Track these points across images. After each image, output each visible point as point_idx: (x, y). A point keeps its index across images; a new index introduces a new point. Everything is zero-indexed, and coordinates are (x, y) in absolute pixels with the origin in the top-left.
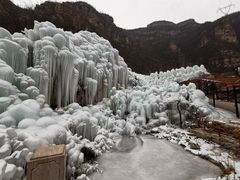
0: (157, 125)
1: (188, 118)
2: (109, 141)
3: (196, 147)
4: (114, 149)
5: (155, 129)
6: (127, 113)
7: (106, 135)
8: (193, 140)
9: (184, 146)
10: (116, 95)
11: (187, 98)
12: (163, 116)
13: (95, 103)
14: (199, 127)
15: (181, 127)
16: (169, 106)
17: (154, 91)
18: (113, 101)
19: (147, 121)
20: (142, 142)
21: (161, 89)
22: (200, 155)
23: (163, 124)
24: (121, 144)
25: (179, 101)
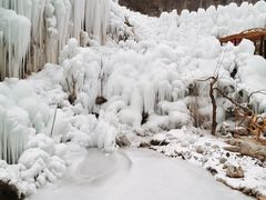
0: (165, 129)
1: (230, 115)
2: (56, 161)
3: (237, 174)
4: (66, 180)
5: (160, 137)
8: (233, 160)
9: (213, 171)
10: (78, 59)
11: (233, 74)
12: (179, 110)
14: (249, 133)
15: (213, 133)
16: (192, 90)
18: (69, 72)
19: (145, 118)
20: (130, 163)
22: (241, 190)
23: (178, 126)
24: (83, 169)
25: (215, 79)
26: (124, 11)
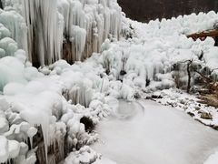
0: (159, 89)
1: (198, 81)
3: (208, 117)
5: (157, 93)
6: (123, 73)
7: (102, 101)
8: (204, 108)
9: (192, 115)
11: (200, 58)
12: (167, 79)
13: (83, 59)
14: (210, 92)
15: (188, 92)
16: (176, 67)
17: (159, 47)
19: (148, 83)
21: (168, 44)
22: (212, 126)
23: (167, 87)
25: (191, 62)
26: (129, 20)
